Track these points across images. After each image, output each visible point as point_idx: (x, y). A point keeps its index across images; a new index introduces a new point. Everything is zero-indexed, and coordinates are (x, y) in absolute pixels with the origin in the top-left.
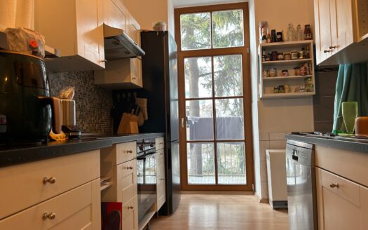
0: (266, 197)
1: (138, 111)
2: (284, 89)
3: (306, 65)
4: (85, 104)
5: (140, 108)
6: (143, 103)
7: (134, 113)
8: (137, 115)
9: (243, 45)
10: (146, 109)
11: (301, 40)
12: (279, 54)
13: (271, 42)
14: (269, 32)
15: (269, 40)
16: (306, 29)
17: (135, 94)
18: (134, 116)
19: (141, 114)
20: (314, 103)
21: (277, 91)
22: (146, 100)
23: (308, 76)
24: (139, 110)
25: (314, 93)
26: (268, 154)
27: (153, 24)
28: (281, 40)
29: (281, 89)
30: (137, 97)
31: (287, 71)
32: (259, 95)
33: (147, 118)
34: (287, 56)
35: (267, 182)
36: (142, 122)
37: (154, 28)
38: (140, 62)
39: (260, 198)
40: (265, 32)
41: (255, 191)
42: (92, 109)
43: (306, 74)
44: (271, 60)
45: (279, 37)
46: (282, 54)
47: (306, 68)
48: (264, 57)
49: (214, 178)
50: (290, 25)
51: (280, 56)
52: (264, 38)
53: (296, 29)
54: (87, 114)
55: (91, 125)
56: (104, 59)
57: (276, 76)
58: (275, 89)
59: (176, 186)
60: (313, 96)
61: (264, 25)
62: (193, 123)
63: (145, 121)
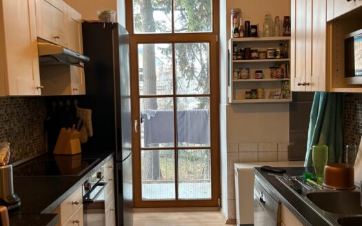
0: (233, 218)
1: (80, 125)
2: (256, 93)
3: (283, 66)
4: (12, 125)
5: (82, 122)
6: (87, 115)
7: (76, 128)
8: (79, 130)
9: (211, 31)
10: (90, 123)
11: (279, 36)
12: (253, 51)
13: (245, 36)
14: (242, 23)
15: (242, 34)
16: (285, 21)
17: (76, 102)
18: (76, 132)
19: (84, 129)
20: (291, 110)
21: (249, 95)
22: (90, 111)
23: (285, 79)
24: (82, 124)
25: (291, 100)
26: (236, 170)
27: (99, 13)
28: (255, 35)
29: (254, 94)
30: (79, 107)
31: (261, 72)
32: (228, 99)
33: (91, 134)
34: (262, 54)
35: (235, 200)
36: (85, 139)
37: (99, 17)
38: (82, 70)
39: (227, 218)
40: (238, 23)
41: (221, 206)
42: (22, 129)
43: (282, 77)
44: (244, 58)
45: (253, 31)
46: (256, 51)
47: (282, 71)
48: (236, 54)
49: (174, 184)
50: (267, 16)
51: (254, 55)
52: (236, 31)
53: (274, 19)
54: (15, 137)
55: (21, 150)
56: (39, 86)
57: (248, 78)
58: (247, 92)
59: (128, 202)
60: (290, 103)
61: (237, 14)
62: (149, 118)
63: (89, 138)
